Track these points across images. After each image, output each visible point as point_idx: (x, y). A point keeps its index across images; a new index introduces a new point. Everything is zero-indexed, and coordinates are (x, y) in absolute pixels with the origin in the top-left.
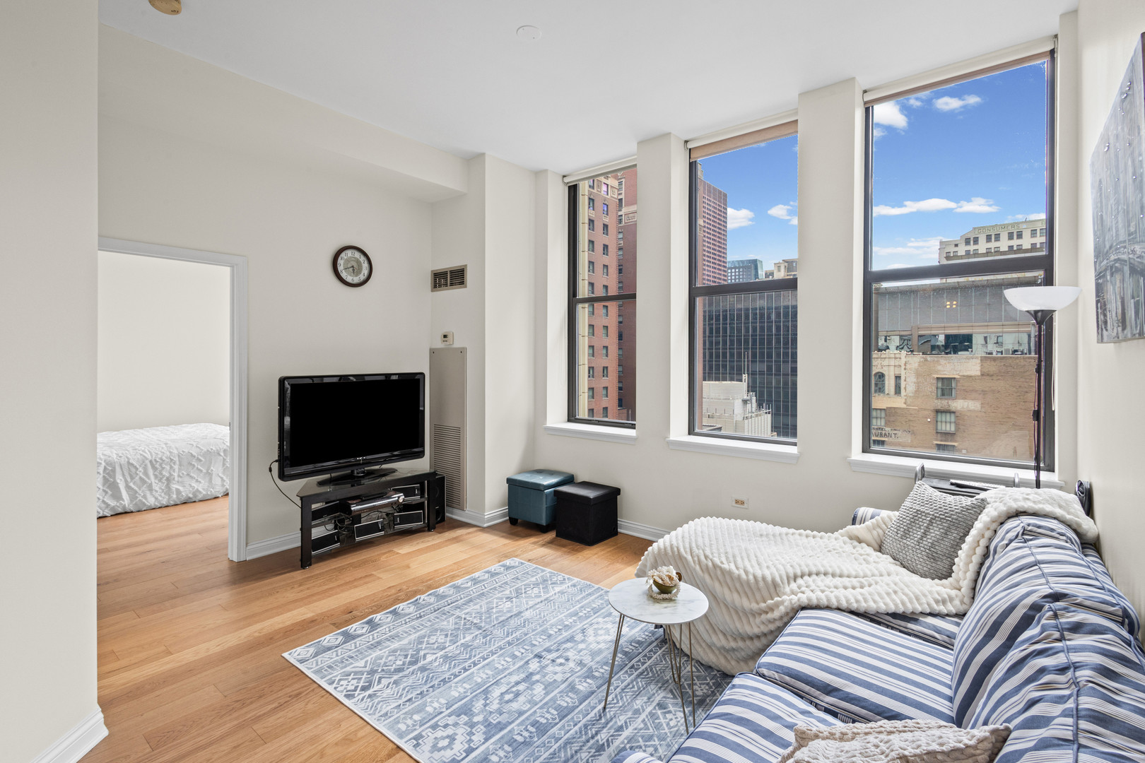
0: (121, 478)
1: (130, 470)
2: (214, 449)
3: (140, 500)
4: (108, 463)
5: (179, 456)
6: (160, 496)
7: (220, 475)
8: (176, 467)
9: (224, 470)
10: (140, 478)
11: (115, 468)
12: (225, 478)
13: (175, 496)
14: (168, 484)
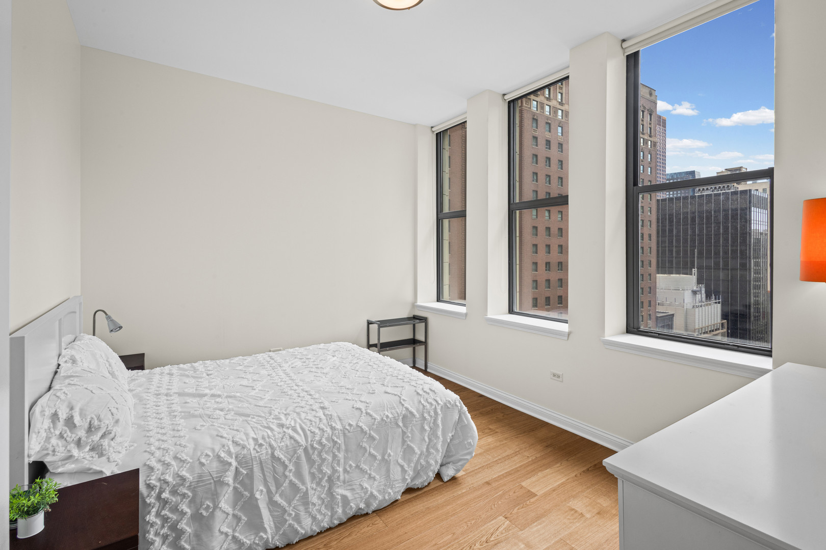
0: (261, 488)
1: (275, 471)
2: (390, 416)
3: (290, 525)
4: (243, 461)
5: (344, 434)
6: (319, 511)
7: (400, 461)
8: (341, 455)
9: (404, 452)
10: (291, 481)
11: (252, 470)
12: (406, 466)
13: (340, 511)
14: (330, 489)
